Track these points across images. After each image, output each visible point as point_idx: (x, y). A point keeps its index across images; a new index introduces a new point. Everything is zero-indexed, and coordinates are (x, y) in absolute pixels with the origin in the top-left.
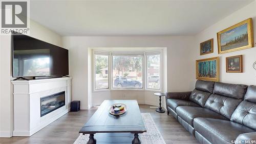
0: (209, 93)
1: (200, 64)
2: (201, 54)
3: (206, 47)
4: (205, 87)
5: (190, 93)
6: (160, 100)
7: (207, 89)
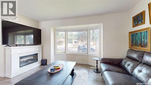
0: (138, 62)
1: (133, 36)
2: (134, 26)
3: (138, 19)
4: (135, 56)
5: (121, 60)
6: (97, 63)
7: (137, 58)
